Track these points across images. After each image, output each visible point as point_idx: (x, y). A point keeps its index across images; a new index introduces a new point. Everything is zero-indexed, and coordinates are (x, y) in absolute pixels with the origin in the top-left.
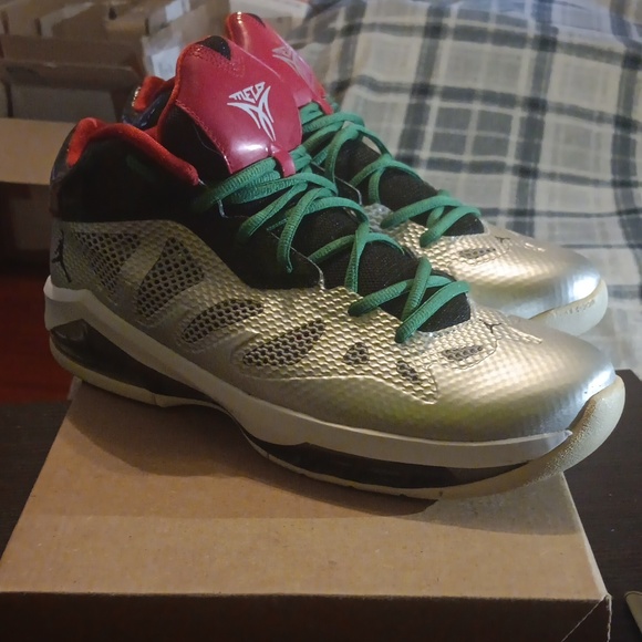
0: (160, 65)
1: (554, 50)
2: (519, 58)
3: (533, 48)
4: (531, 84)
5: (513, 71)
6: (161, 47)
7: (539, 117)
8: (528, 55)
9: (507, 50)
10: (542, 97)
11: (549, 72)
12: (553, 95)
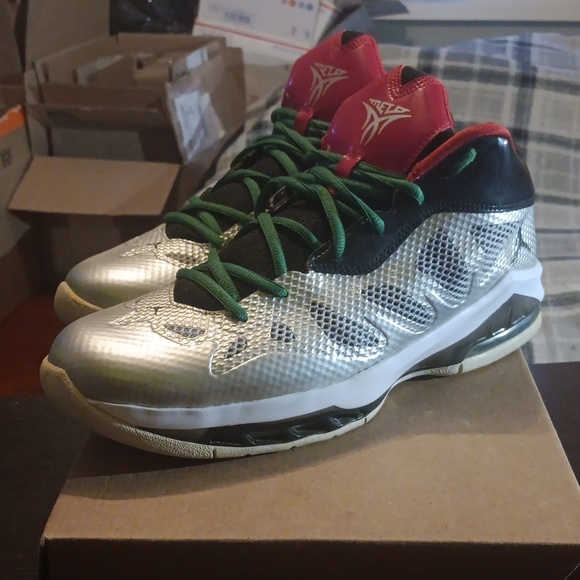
0: (182, 108)
1: (534, 86)
2: (502, 94)
3: (515, 85)
4: (513, 116)
5: (498, 105)
6: (182, 92)
7: (521, 145)
8: (510, 91)
9: (490, 87)
10: (524, 127)
11: (530, 105)
12: (534, 126)
